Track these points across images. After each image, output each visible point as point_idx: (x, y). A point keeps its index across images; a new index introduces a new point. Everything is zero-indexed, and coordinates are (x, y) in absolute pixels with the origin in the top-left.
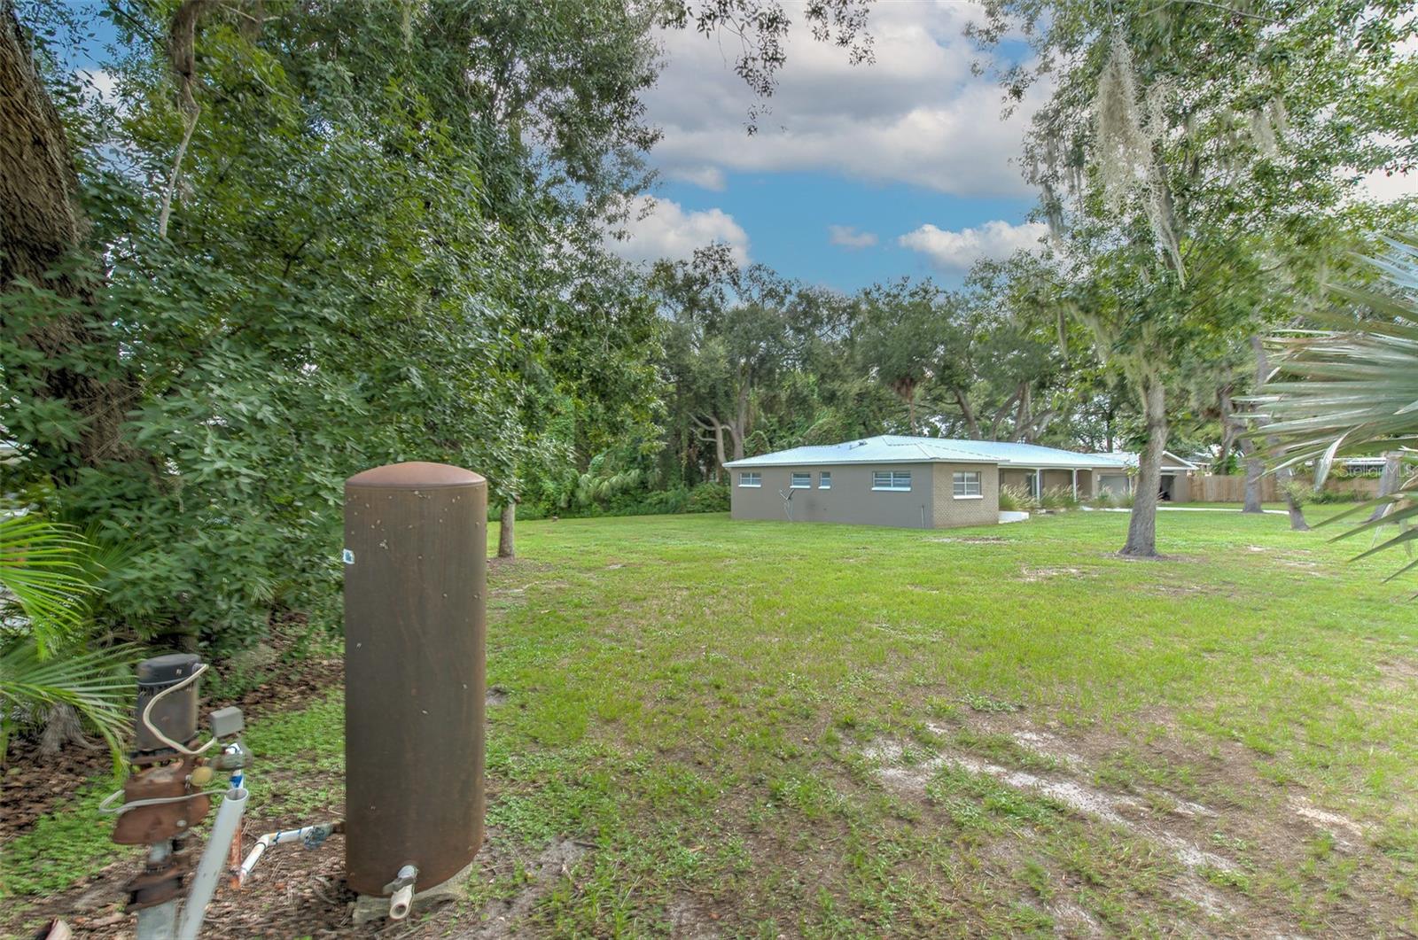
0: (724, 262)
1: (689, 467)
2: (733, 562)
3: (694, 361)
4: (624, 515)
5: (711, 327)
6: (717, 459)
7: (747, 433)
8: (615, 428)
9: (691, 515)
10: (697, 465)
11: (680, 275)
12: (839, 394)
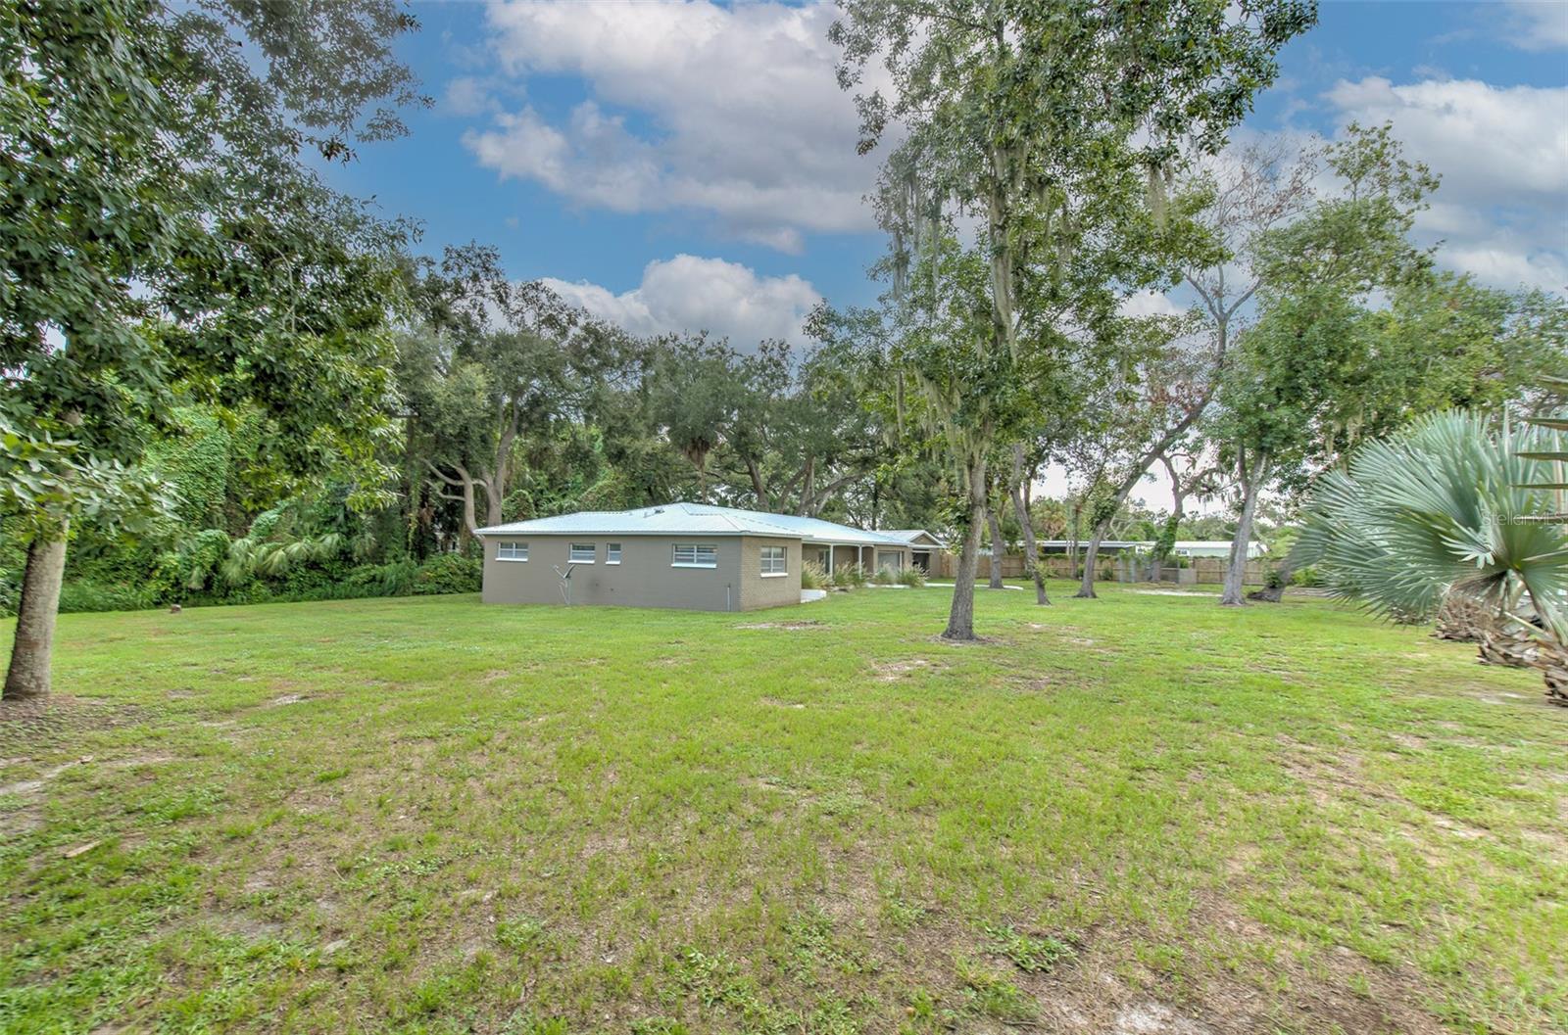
0: (487, 270)
1: (419, 532)
2: (503, 676)
3: (439, 390)
4: (310, 599)
5: (465, 351)
6: (463, 521)
7: (507, 492)
8: (300, 465)
9: (421, 598)
10: (431, 531)
11: (422, 275)
12: (629, 451)
